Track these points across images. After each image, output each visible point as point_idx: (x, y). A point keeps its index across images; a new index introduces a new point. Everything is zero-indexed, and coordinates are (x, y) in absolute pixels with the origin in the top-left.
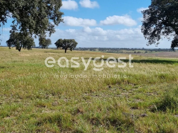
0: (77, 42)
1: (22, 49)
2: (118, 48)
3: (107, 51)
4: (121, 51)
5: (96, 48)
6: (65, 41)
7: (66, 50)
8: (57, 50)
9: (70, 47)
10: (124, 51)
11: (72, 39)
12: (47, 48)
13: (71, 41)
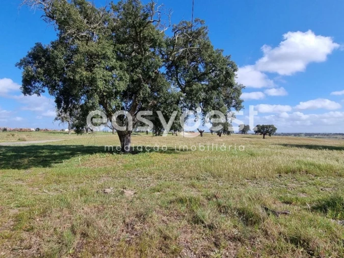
0: (276, 127)
1: (222, 135)
2: (331, 134)
3: (316, 136)
4: (335, 137)
5: (301, 134)
6: (263, 127)
7: (264, 135)
8: (255, 136)
9: (269, 132)
10: (338, 136)
11: (271, 124)
12: (247, 134)
13: (270, 126)
